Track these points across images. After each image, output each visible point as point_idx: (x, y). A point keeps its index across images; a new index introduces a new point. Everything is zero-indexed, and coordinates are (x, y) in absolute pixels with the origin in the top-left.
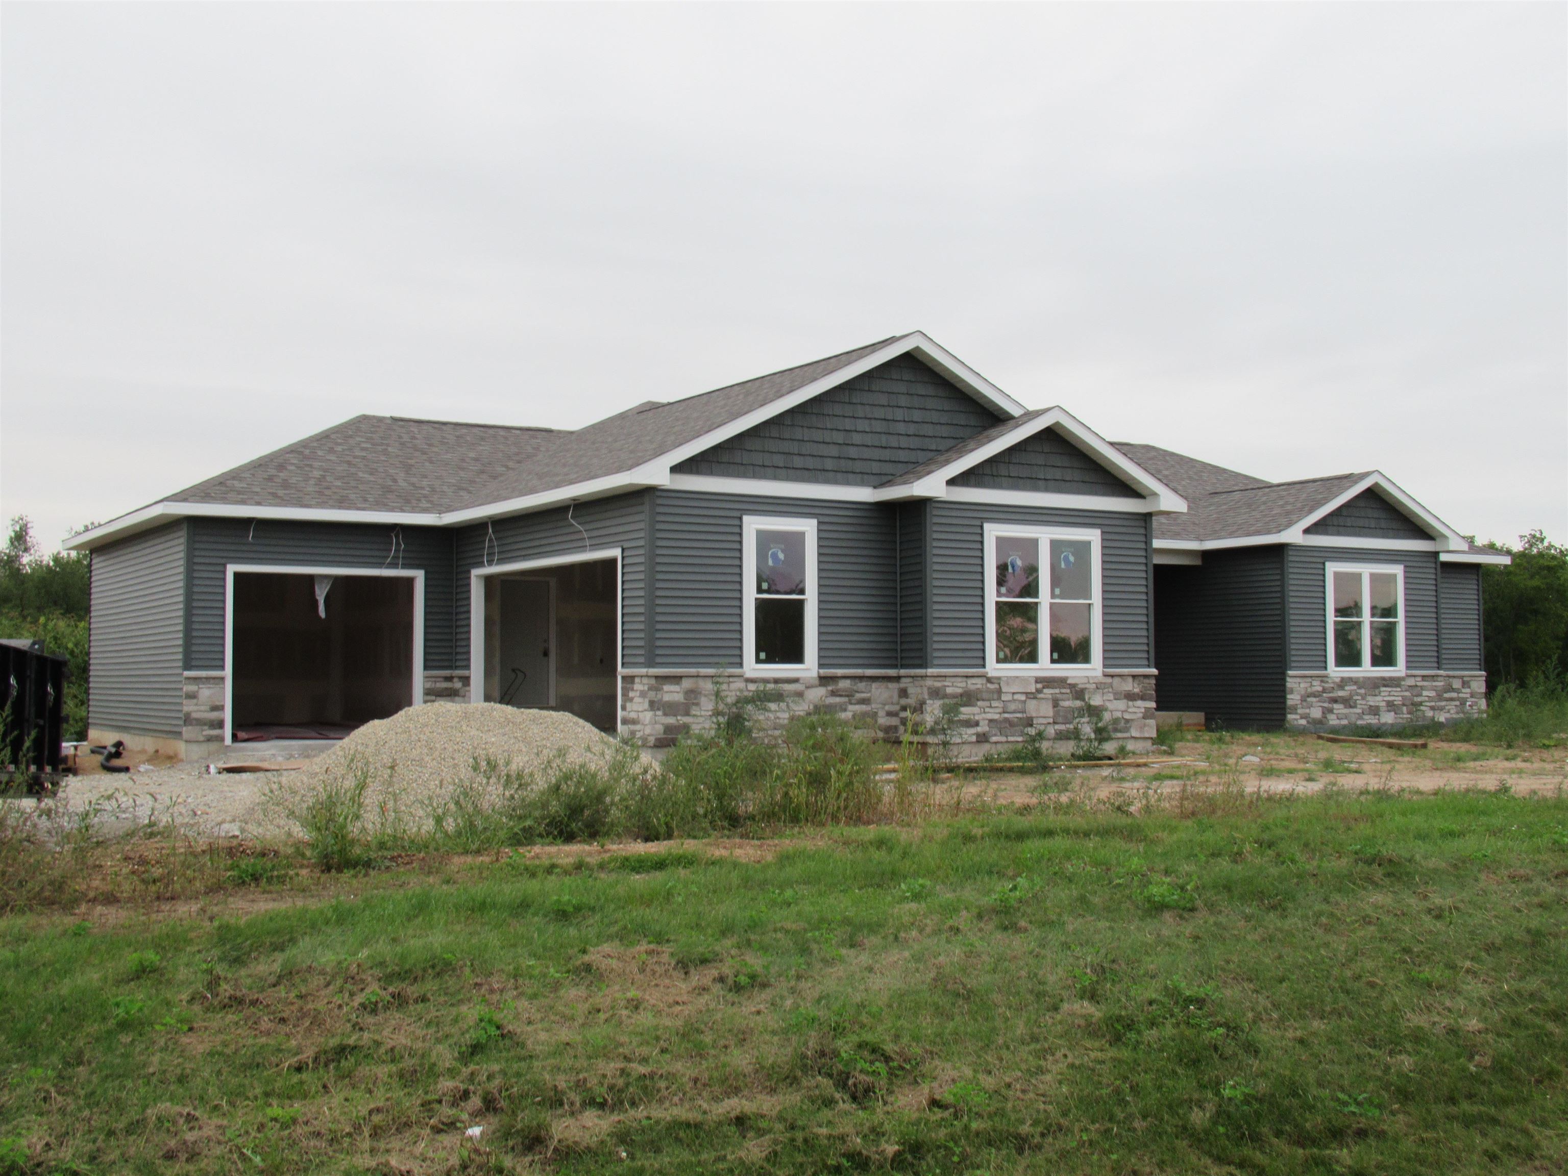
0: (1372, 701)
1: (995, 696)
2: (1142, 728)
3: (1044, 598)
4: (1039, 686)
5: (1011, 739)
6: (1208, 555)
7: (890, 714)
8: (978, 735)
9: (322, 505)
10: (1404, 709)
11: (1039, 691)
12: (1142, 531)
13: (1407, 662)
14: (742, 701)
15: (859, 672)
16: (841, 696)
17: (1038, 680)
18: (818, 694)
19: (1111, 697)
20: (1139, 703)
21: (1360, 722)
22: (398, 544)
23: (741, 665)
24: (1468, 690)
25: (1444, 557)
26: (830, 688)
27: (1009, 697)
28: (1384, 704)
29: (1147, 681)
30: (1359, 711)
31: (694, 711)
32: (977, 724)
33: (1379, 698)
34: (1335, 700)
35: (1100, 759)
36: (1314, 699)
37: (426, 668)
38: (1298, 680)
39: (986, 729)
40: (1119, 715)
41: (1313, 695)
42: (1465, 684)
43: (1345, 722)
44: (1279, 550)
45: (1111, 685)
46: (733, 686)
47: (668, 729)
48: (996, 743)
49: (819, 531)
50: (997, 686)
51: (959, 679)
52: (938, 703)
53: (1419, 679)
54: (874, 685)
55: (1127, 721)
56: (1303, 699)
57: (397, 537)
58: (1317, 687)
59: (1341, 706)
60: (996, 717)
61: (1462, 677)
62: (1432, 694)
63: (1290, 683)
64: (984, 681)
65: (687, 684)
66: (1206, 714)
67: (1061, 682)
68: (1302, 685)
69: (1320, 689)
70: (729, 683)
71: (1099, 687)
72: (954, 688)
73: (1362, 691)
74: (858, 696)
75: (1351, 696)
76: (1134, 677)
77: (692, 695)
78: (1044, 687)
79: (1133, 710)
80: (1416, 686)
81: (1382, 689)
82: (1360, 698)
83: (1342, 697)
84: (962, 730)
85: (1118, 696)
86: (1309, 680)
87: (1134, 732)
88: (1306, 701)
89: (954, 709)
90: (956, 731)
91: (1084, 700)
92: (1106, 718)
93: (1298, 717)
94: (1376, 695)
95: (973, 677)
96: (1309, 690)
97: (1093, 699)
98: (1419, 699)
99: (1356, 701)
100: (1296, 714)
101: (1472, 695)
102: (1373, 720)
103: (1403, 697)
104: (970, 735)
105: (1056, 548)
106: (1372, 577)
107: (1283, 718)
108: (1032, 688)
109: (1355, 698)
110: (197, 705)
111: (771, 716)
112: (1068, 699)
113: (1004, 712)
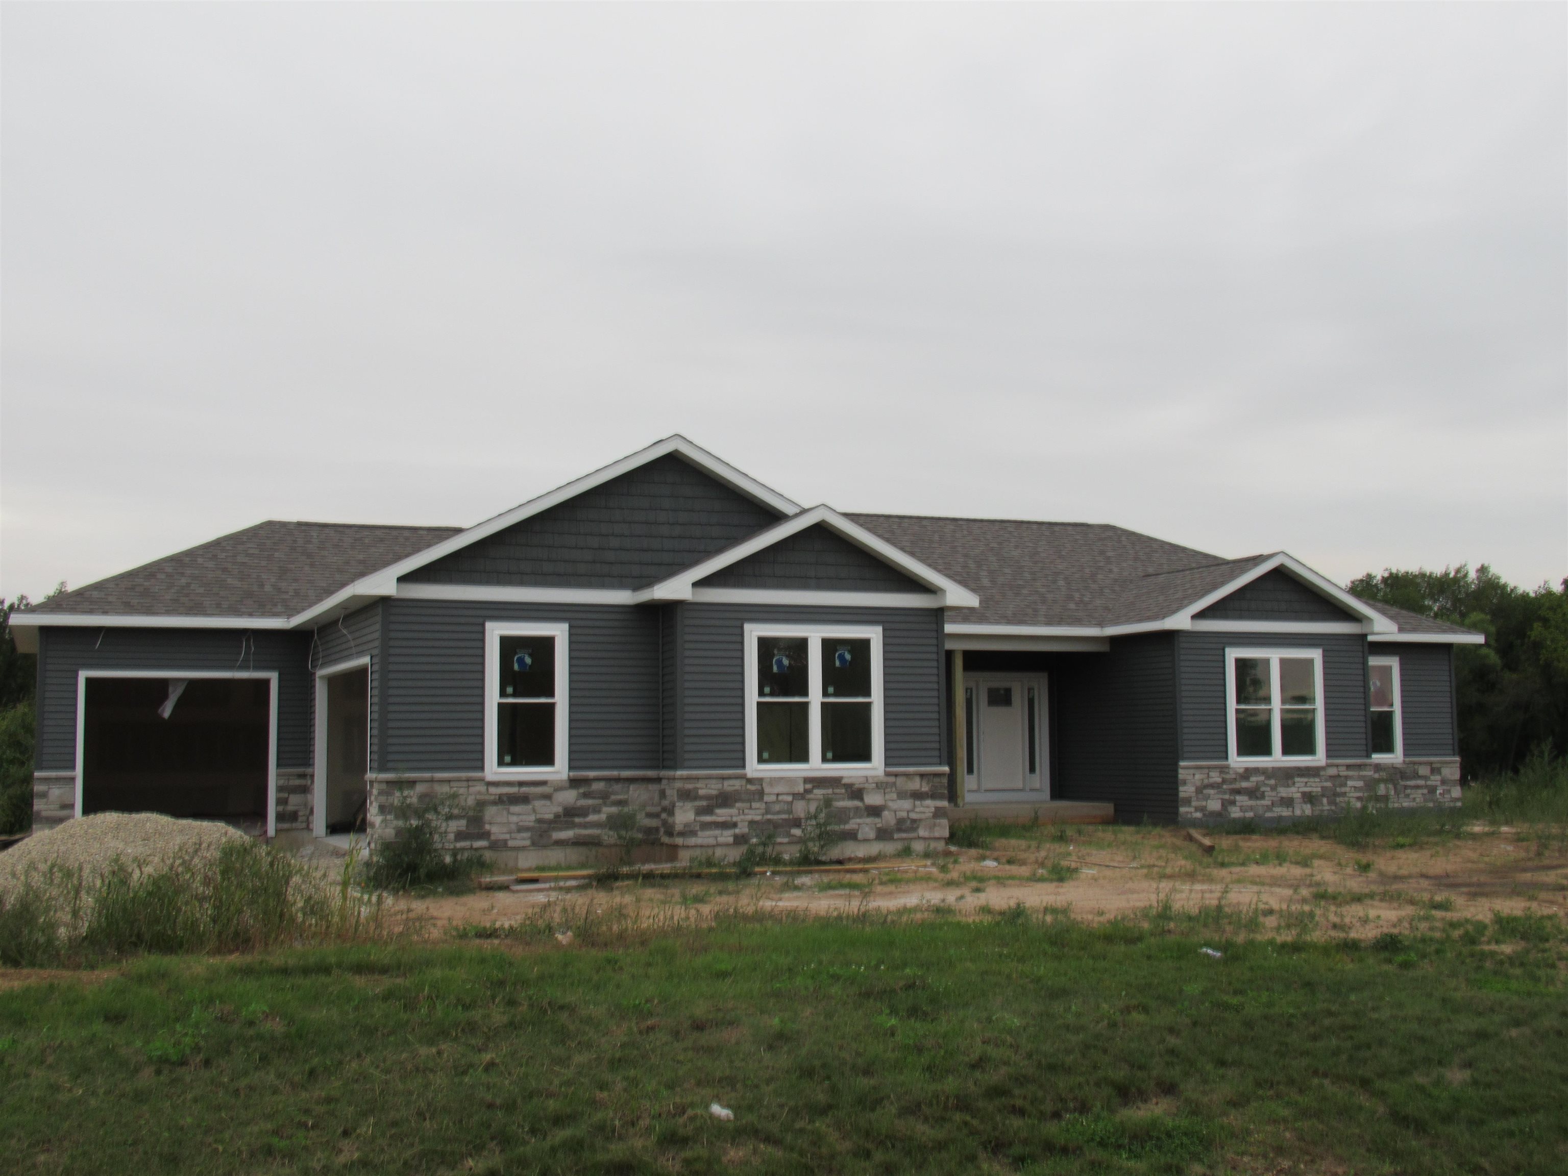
0: (1284, 792)
1: (757, 797)
2: (932, 827)
3: (815, 696)
4: (809, 786)
5: (775, 840)
6: (1116, 641)
7: (649, 815)
8: (736, 837)
9: (169, 612)
10: (1325, 800)
11: (807, 791)
12: (934, 626)
13: (1327, 751)
14: (481, 805)
15: (615, 773)
16: (594, 798)
17: (807, 780)
18: (569, 797)
19: (894, 796)
20: (929, 802)
21: (1268, 815)
22: (248, 647)
23: (482, 768)
24: (1438, 778)
25: (1370, 638)
26: (581, 790)
27: (773, 798)
28: (1299, 795)
29: (937, 780)
30: (1267, 802)
32: (735, 825)
33: (1293, 789)
34: (1238, 792)
35: (823, 864)
36: (1212, 792)
37: (279, 765)
38: (1192, 771)
39: (746, 830)
40: (904, 814)
41: (1212, 786)
42: (1435, 771)
43: (1250, 814)
44: (1169, 636)
45: (894, 784)
46: (472, 790)
47: (399, 832)
48: (758, 844)
49: (571, 635)
50: (759, 787)
51: (714, 781)
52: (689, 805)
53: (1345, 768)
54: (632, 787)
55: (914, 821)
56: (1199, 790)
57: (248, 640)
58: (1216, 777)
59: (1245, 798)
60: (758, 818)
61: (1431, 763)
62: (1360, 784)
63: (1182, 774)
64: (744, 782)
65: (421, 788)
66: (1115, 805)
67: (834, 782)
68: (1197, 777)
69: (1219, 780)
70: (468, 787)
71: (880, 786)
72: (708, 789)
73: (1272, 782)
74: (613, 797)
75: (1257, 788)
76: (922, 776)
77: (428, 799)
78: (814, 787)
79: (922, 809)
80: (1339, 776)
81: (1297, 779)
82: (1268, 789)
83: (1246, 788)
84: (717, 832)
85: (902, 795)
86: (1206, 771)
87: (922, 832)
88: (1202, 793)
89: (708, 810)
90: (708, 833)
91: (862, 799)
92: (888, 818)
93: (1192, 810)
94: (1288, 786)
95: (729, 778)
96: (1206, 781)
97: (873, 799)
98: (1343, 790)
99: (1263, 792)
100: (1190, 806)
101: (1444, 782)
102: (1285, 812)
103: (1322, 787)
104: (727, 836)
105: (829, 646)
106: (1283, 662)
107: (1176, 813)
108: (800, 789)
109: (1263, 789)
110: (46, 804)
111: (514, 819)
112: (843, 799)
113: (767, 813)
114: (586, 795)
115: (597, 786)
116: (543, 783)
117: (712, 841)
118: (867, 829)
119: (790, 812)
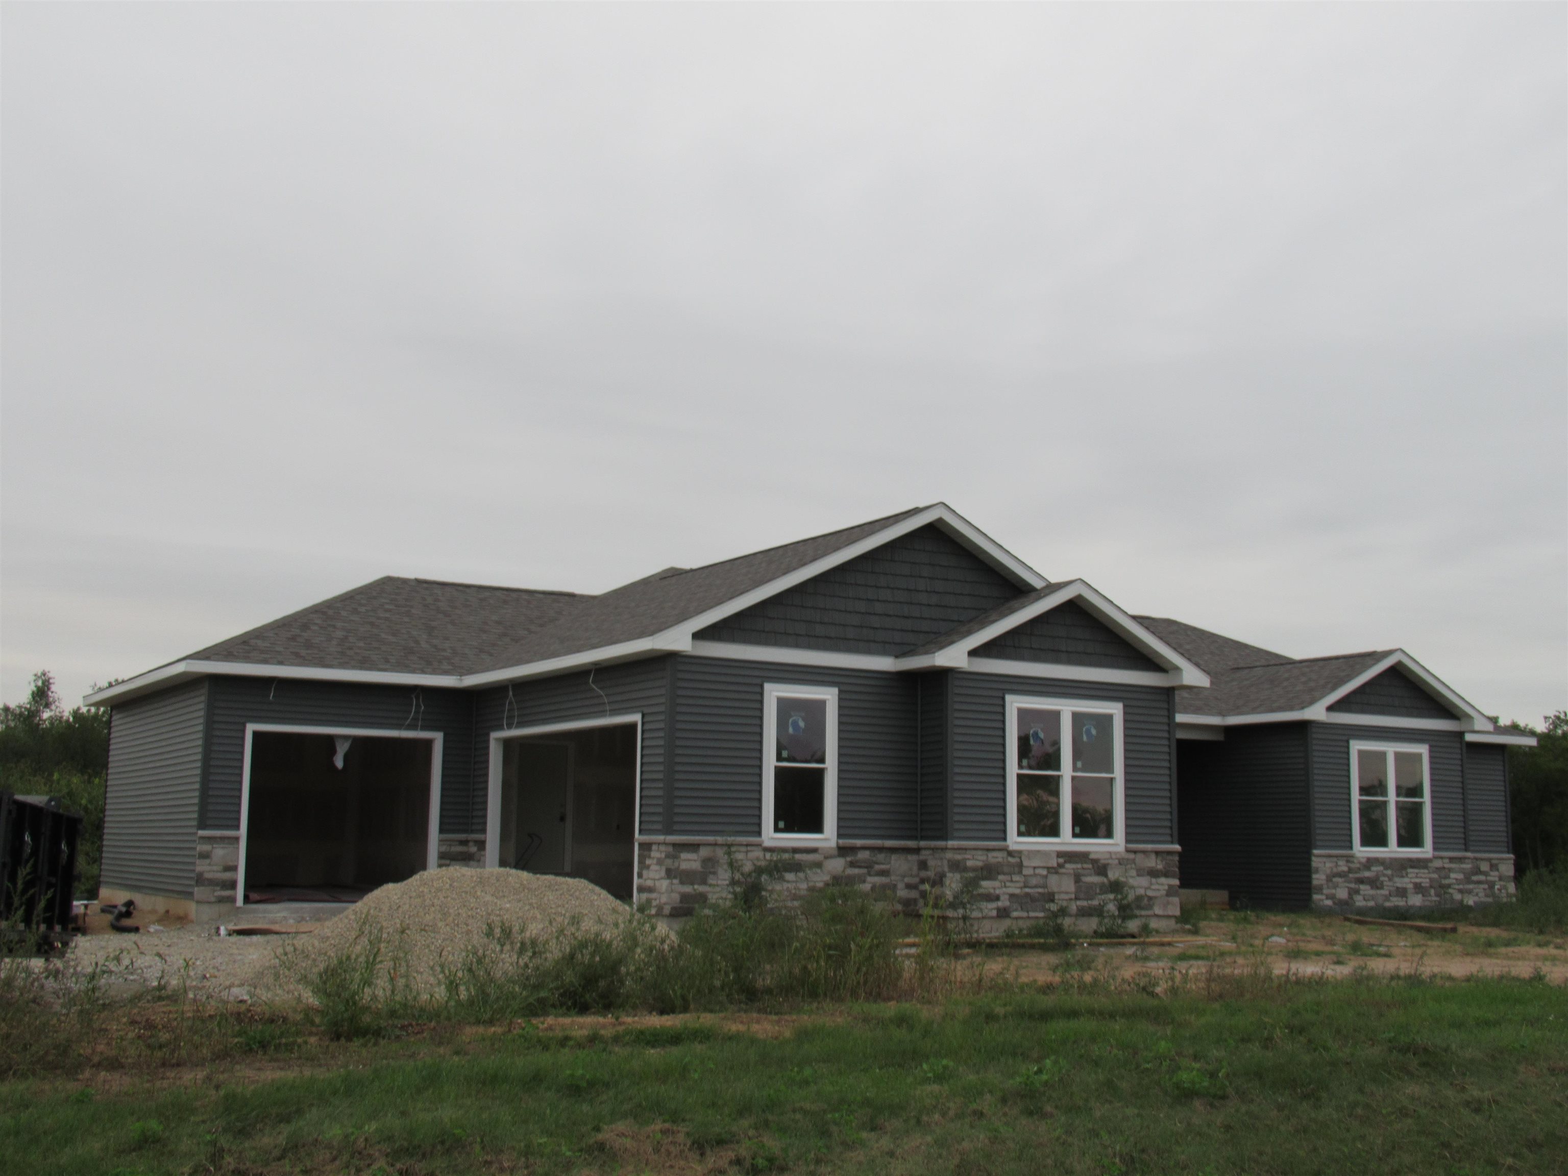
0: (1400, 882)
1: (1016, 869)
2: (1165, 906)
3: (1067, 770)
4: (1061, 860)
5: (1032, 914)
6: (1230, 731)
7: (909, 886)
8: (998, 909)
9: (341, 665)
10: (1432, 892)
11: (1060, 866)
12: (1165, 705)
13: (1434, 843)
14: (759, 871)
15: (878, 843)
16: (860, 867)
17: (1060, 854)
18: (837, 865)
19: (1133, 873)
20: (1163, 880)
21: (1387, 904)
22: (418, 706)
23: (759, 833)
24: (1496, 873)
25: (1469, 737)
26: (849, 859)
27: (1030, 872)
28: (1411, 886)
29: (1170, 857)
30: (1385, 892)
31: (711, 880)
32: (997, 898)
33: (1406, 880)
34: (1361, 881)
35: (1123, 937)
36: (1339, 880)
37: (441, 831)
38: (1324, 859)
39: (1007, 903)
40: (1141, 892)
41: (1339, 875)
42: (1494, 867)
43: (1371, 904)
44: (1303, 726)
45: (1134, 861)
46: (751, 855)
47: (684, 897)
48: (1017, 918)
49: (840, 699)
50: (1018, 860)
51: (980, 852)
52: (957, 876)
53: (1447, 861)
54: (894, 857)
55: (1150, 898)
56: (1329, 879)
57: (417, 698)
58: (1343, 866)
59: (1368, 887)
60: (1017, 891)
61: (1489, 860)
62: (1460, 876)
63: (1315, 862)
64: (1005, 854)
65: (704, 852)
66: (1230, 892)
67: (1082, 857)
68: (1328, 865)
69: (1345, 869)
70: (747, 852)
71: (1121, 862)
72: (975, 861)
73: (1389, 872)
74: (877, 867)
75: (1377, 878)
76: (1157, 853)
77: (710, 863)
78: (1065, 862)
79: (1157, 887)
80: (1444, 868)
81: (1410, 870)
82: (1386, 879)
83: (1368, 878)
84: (983, 905)
85: (1140, 873)
86: (1335, 859)
87: (1157, 910)
88: (1331, 881)
89: (974, 882)
90: (975, 905)
91: (1106, 875)
92: (1128, 894)
93: (1324, 897)
94: (1403, 877)
95: (994, 850)
96: (1335, 870)
97: (1116, 875)
98: (1447, 881)
99: (1382, 882)
100: (1322, 894)
101: (1501, 878)
102: (1401, 902)
103: (1430, 879)
104: (991, 909)
105: (1078, 720)
107: (1309, 898)
108: (1054, 863)
109: (1382, 879)
110: (210, 864)
111: (788, 886)
112: (1091, 875)
113: (1025, 887)
114: (852, 864)
115: (863, 855)
116: (814, 850)
117: (978, 914)
118: (1111, 905)
119: (1044, 886)
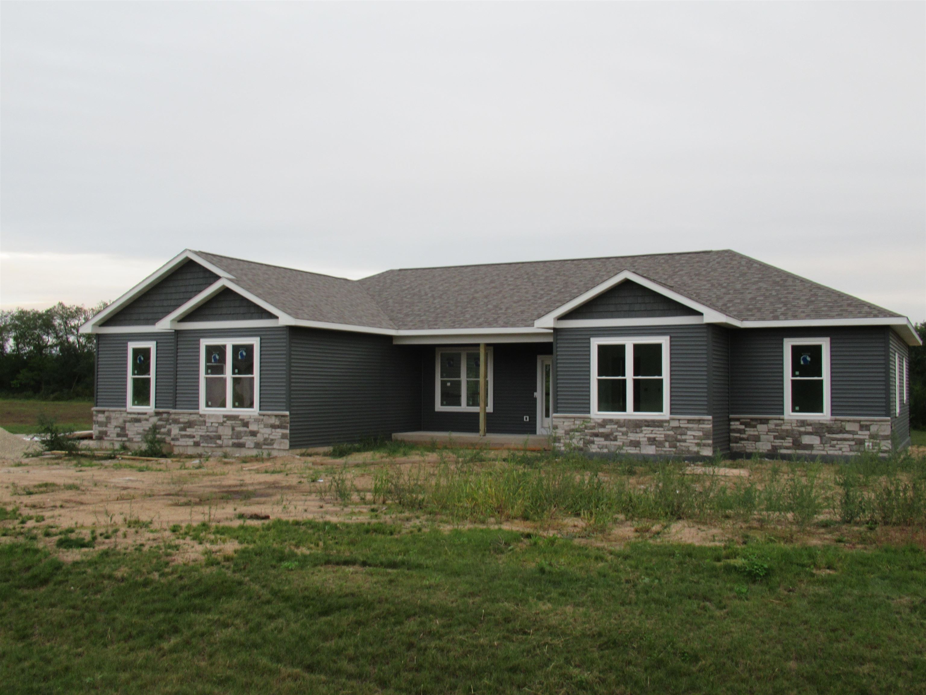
0: (632, 437)
1: (203, 423)
3: (229, 374)
4: (225, 419)
5: (210, 445)
8: (194, 442)
10: (667, 444)
11: (224, 422)
12: (283, 336)
13: (672, 409)
14: (125, 422)
16: (164, 421)
17: (225, 416)
18: (155, 420)
19: (262, 426)
20: (278, 430)
21: (620, 451)
23: (126, 406)
24: (867, 433)
26: (159, 417)
27: (209, 424)
28: (646, 439)
29: (283, 418)
30: (618, 443)
31: (109, 425)
32: (194, 437)
33: (641, 435)
34: (597, 435)
36: (576, 434)
38: (563, 420)
39: (198, 439)
40: (267, 436)
41: (577, 430)
42: (864, 427)
43: (605, 450)
45: (262, 420)
46: (122, 415)
47: (100, 432)
48: (204, 447)
49: (157, 346)
50: (205, 419)
52: (176, 426)
53: (686, 422)
55: (272, 440)
56: (567, 433)
58: (580, 425)
59: (603, 439)
60: (203, 434)
61: (860, 421)
63: (555, 422)
64: (198, 416)
65: (107, 414)
67: (236, 418)
68: (566, 424)
69: (582, 426)
71: (257, 421)
72: (184, 419)
73: (624, 429)
75: (611, 433)
76: (276, 416)
77: (108, 418)
79: (275, 434)
80: (680, 427)
81: (644, 428)
82: (621, 434)
83: (602, 433)
84: (187, 439)
85: (266, 426)
86: (573, 420)
87: (275, 446)
88: (569, 434)
89: (183, 429)
90: (184, 439)
91: (248, 427)
92: (260, 438)
94: (637, 433)
95: (191, 414)
96: (573, 427)
97: (253, 427)
98: (684, 437)
99: (616, 436)
100: (560, 442)
101: (873, 437)
102: (632, 451)
103: (665, 434)
104: (190, 442)
105: (236, 349)
106: (637, 348)
108: (222, 420)
109: (615, 434)
111: (136, 429)
112: (239, 427)
113: (207, 432)
114: (160, 420)
115: (165, 416)
116: (145, 414)
117: (184, 444)
118: (249, 442)
119: (217, 432)
